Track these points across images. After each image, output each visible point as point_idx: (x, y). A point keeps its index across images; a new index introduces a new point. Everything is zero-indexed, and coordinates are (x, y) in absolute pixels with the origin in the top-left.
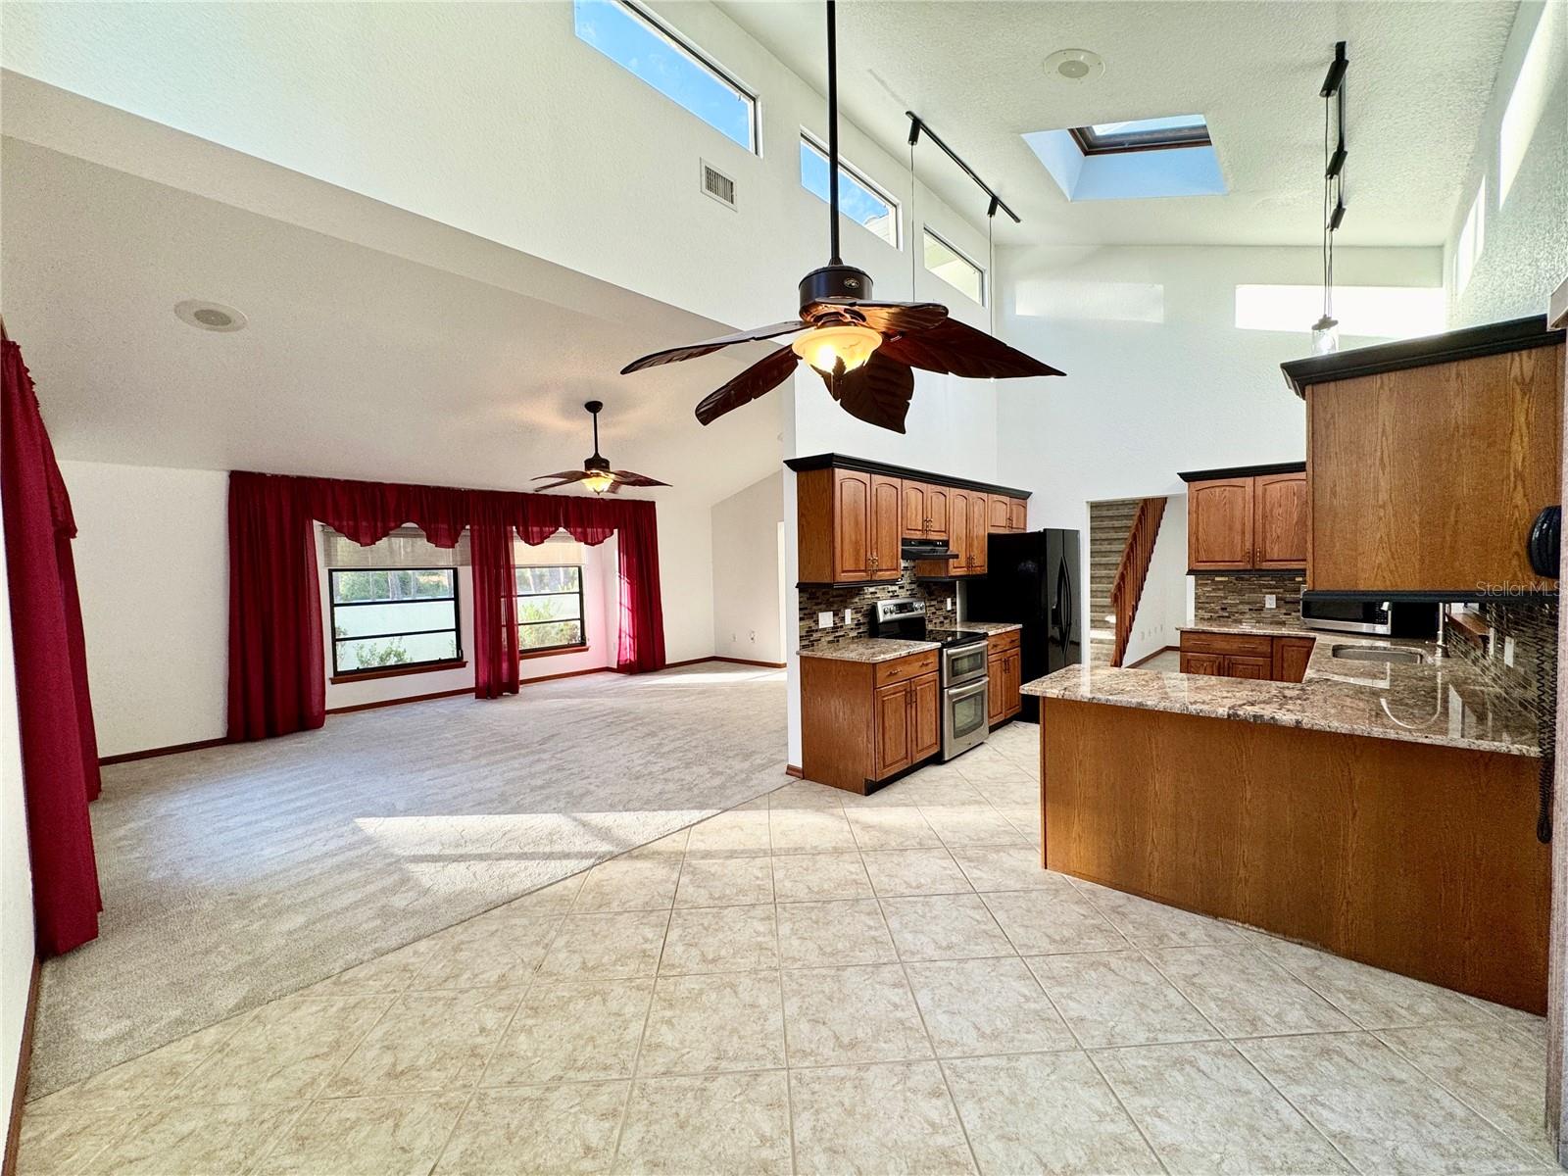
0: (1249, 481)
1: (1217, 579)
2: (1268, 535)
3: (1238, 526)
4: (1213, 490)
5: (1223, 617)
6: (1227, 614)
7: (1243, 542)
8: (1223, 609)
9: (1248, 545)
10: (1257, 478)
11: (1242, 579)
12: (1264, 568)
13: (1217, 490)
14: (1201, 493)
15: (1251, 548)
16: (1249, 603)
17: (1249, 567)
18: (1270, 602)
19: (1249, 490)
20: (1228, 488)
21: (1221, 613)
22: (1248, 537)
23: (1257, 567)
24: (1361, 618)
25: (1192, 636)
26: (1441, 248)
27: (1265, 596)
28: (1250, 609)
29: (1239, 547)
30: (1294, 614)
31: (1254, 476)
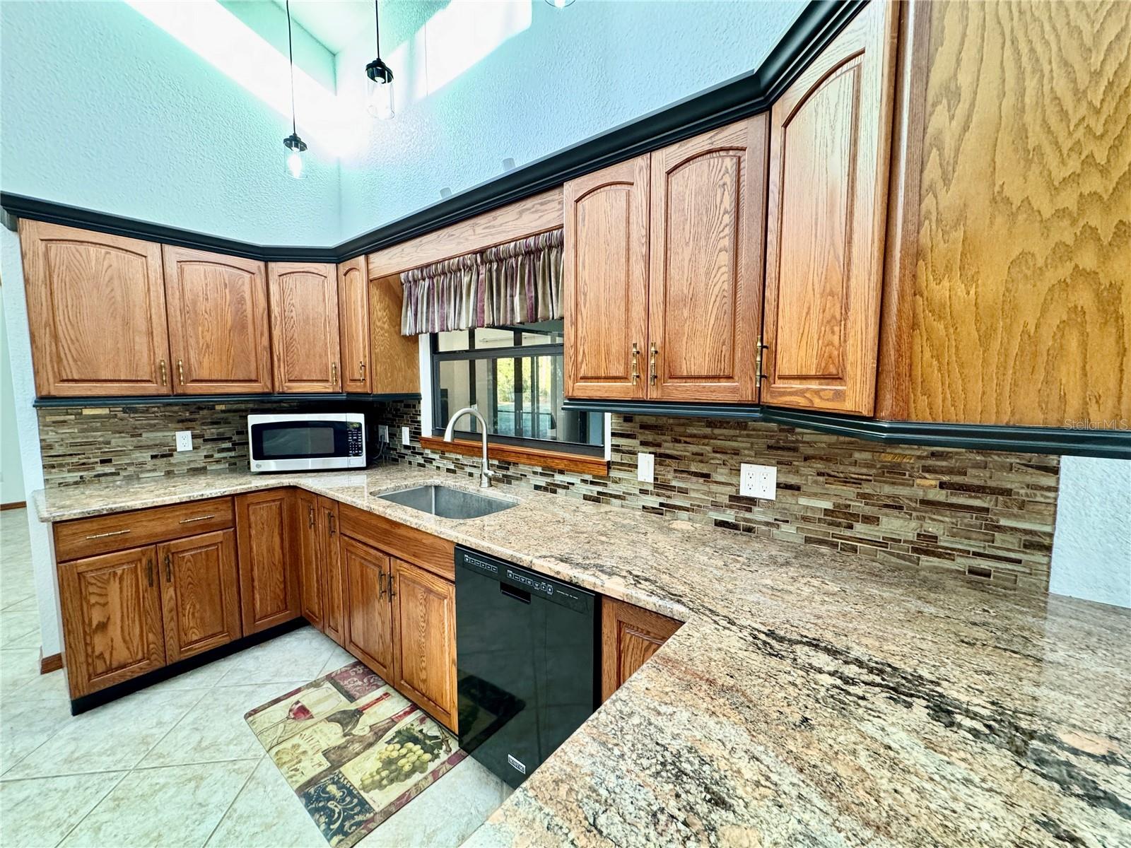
0: (152, 249)
1: (87, 412)
2: (192, 341)
3: (141, 323)
4: (82, 248)
6: (113, 470)
7: (151, 350)
8: (105, 461)
9: (161, 355)
10: (167, 248)
11: (135, 411)
12: (190, 391)
13: (92, 249)
14: (53, 247)
15: (167, 361)
16: (148, 447)
17: (165, 390)
18: (184, 440)
19: (155, 262)
21: (100, 469)
22: (160, 341)
23: (180, 391)
24: (332, 451)
25: (87, 526)
26: (334, 55)
27: (178, 434)
28: (153, 457)
29: (145, 359)
30: (217, 456)
31: (161, 242)
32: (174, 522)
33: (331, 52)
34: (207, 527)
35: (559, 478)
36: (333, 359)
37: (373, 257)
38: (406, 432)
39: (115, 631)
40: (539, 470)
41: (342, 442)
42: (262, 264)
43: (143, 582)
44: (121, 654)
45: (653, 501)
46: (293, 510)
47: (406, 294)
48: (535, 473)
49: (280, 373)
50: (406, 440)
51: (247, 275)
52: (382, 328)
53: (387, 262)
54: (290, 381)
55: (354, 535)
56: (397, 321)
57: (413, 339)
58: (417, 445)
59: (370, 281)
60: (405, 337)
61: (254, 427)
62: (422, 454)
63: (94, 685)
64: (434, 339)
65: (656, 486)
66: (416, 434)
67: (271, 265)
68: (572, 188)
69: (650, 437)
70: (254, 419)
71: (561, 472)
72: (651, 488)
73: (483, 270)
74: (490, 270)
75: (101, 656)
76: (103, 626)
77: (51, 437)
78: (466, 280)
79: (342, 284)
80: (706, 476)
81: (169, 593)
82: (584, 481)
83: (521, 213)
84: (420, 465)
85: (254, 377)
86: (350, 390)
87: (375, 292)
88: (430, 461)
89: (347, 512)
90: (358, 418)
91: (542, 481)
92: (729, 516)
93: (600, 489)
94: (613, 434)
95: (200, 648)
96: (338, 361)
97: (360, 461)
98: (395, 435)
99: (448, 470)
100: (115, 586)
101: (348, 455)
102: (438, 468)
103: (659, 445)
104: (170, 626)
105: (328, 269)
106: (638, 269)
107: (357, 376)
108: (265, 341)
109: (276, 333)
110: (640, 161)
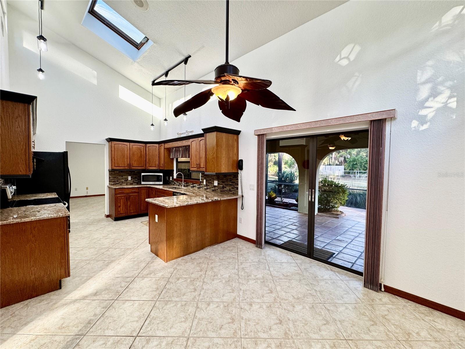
0: (128, 144)
1: (115, 172)
2: (133, 159)
3: (126, 157)
4: (119, 145)
5: (117, 183)
6: (118, 183)
7: (127, 161)
8: (118, 181)
9: (128, 163)
10: (130, 143)
11: (123, 172)
12: (132, 169)
13: (120, 145)
14: (115, 145)
16: (124, 179)
17: (128, 168)
18: (129, 178)
19: (128, 146)
20: (123, 145)
21: (117, 182)
22: (128, 160)
23: (130, 168)
24: (156, 181)
25: (119, 190)
26: (160, 99)
27: (129, 177)
28: (125, 181)
29: (126, 163)
30: (135, 181)
31: (130, 142)
32: (130, 191)
33: (159, 98)
34: (135, 192)
35: (194, 185)
36: (157, 163)
37: (165, 144)
38: (171, 177)
39: (121, 208)
40: (192, 184)
41: (158, 179)
42: (145, 145)
43: (125, 201)
44: (122, 212)
45: (205, 188)
46: (149, 191)
47: (171, 150)
48: (191, 184)
49: (147, 165)
50: (171, 179)
51: (143, 147)
52: (166, 157)
53: (168, 145)
54: (149, 167)
55: (160, 194)
56: (169, 155)
57: (173, 159)
58: (173, 180)
59: (164, 148)
60: (171, 158)
61: (142, 175)
62: (174, 182)
63: (118, 216)
64: (177, 159)
65: (206, 185)
66: (173, 178)
67: (147, 145)
68: (191, 140)
69: (205, 177)
70: (143, 174)
71: (195, 184)
72: (205, 185)
73: (183, 148)
74: (184, 148)
75: (119, 211)
76: (120, 206)
77: (111, 176)
78: (180, 149)
79: (160, 148)
80: (211, 183)
81: (129, 203)
82: (197, 185)
83: (186, 142)
84: (173, 184)
85: (143, 166)
86: (160, 169)
87: (165, 150)
88: (175, 183)
89: (158, 190)
90: (162, 174)
91: (192, 186)
92: (213, 189)
93: (199, 186)
94: (201, 177)
95: (133, 214)
96: (158, 163)
97: (161, 183)
98: (169, 178)
99: (178, 185)
100: (122, 200)
101: (159, 182)
102: (176, 185)
103: (206, 178)
104: (128, 209)
105: (157, 145)
106: (197, 152)
107: (161, 166)
108: (145, 159)
109: (147, 157)
110: (197, 139)
